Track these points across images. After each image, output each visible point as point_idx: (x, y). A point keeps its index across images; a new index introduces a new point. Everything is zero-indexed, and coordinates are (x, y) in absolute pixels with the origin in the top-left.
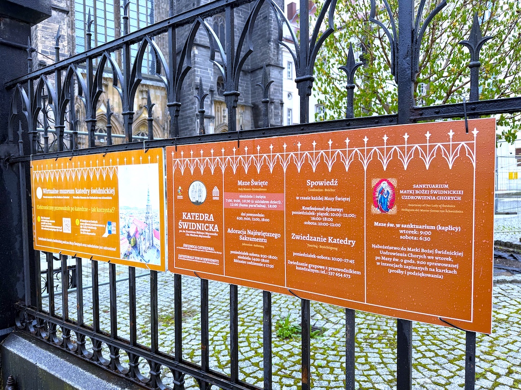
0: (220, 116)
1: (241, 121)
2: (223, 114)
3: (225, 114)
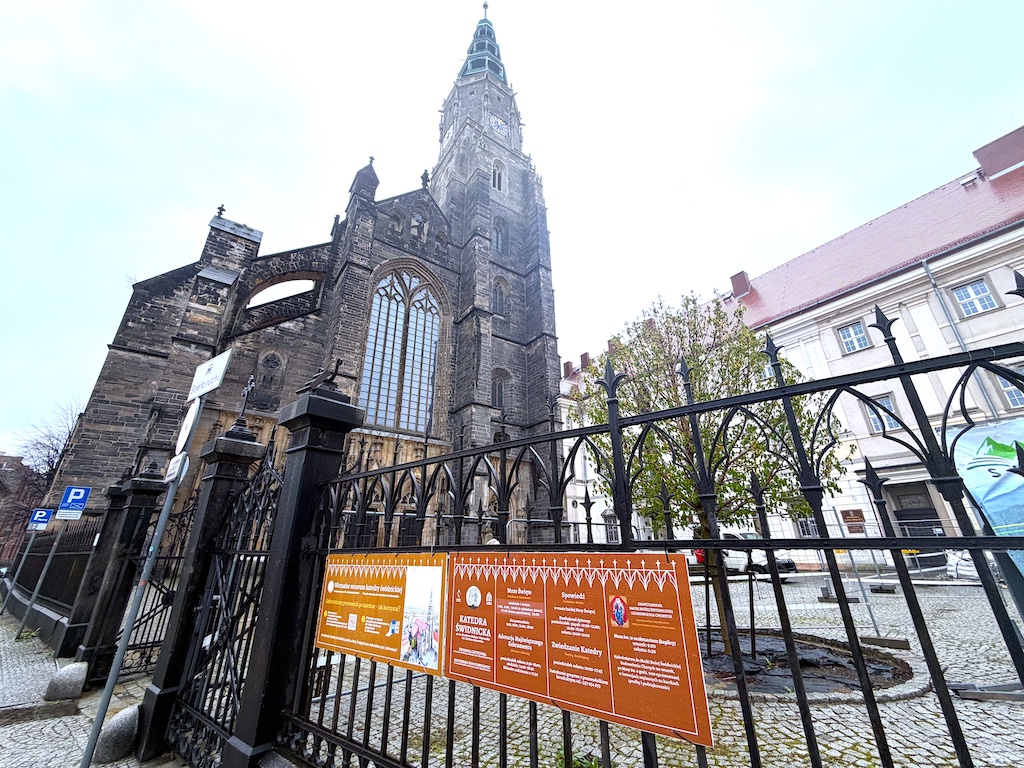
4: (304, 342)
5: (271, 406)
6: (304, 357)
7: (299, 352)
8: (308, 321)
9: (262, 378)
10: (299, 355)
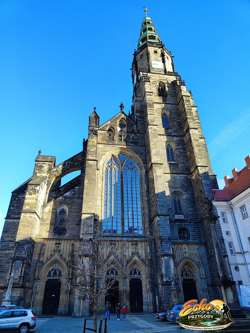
0: (182, 252)
1: (198, 254)
2: (184, 251)
3: (186, 251)
4: (75, 200)
5: (63, 233)
6: (75, 207)
7: (73, 206)
8: (75, 190)
9: (59, 221)
10: (73, 207)
